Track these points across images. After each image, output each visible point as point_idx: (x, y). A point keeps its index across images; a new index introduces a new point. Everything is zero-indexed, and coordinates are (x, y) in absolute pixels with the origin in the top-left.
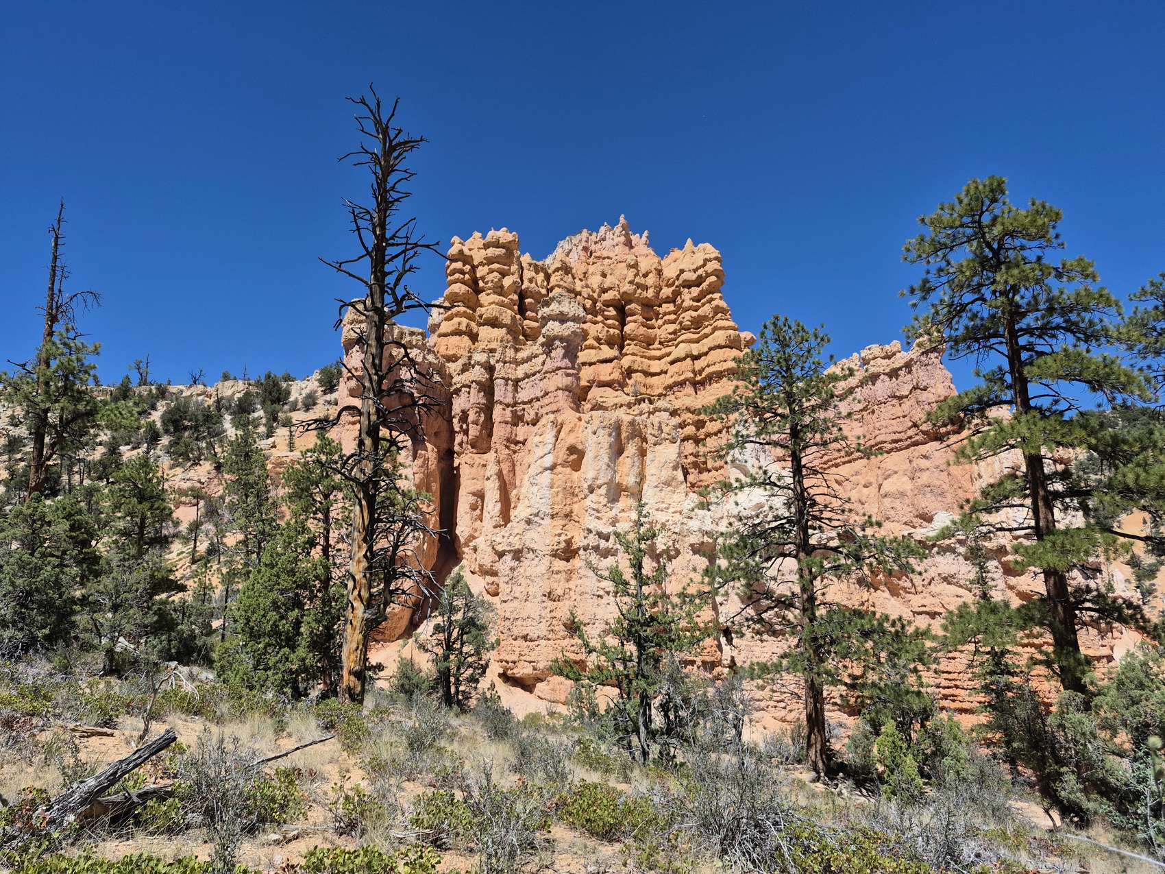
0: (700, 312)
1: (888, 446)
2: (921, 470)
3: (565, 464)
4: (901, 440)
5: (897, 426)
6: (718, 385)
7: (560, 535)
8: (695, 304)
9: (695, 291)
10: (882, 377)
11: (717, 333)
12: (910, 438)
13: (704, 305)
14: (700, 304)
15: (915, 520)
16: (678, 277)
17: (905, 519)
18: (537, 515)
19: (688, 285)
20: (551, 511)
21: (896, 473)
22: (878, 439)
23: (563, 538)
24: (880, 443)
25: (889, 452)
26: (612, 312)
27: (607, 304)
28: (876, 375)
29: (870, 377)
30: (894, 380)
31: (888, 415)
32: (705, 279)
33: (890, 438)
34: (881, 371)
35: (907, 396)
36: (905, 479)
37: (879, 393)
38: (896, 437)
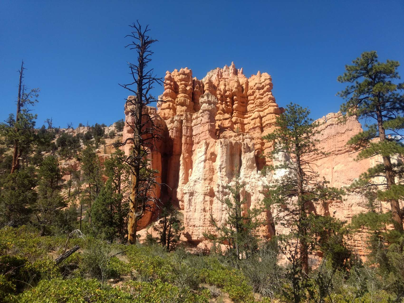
0: (263, 100)
1: (337, 153)
3: (210, 159)
4: (342, 150)
5: (339, 145)
6: (270, 128)
8: (261, 96)
9: (262, 91)
10: (334, 125)
11: (270, 108)
12: (345, 149)
13: (265, 97)
14: (263, 96)
15: (347, 181)
16: (255, 86)
17: (343, 181)
18: (199, 179)
19: (259, 89)
20: (204, 177)
21: (339, 163)
23: (209, 188)
24: (333, 151)
25: (337, 155)
26: (228, 100)
27: (227, 97)
28: (332, 125)
29: (329, 125)
30: (339, 126)
31: (336, 141)
32: (265, 86)
33: (337, 149)
34: (334, 123)
35: (344, 133)
36: (343, 165)
37: (333, 131)
38: (340, 149)
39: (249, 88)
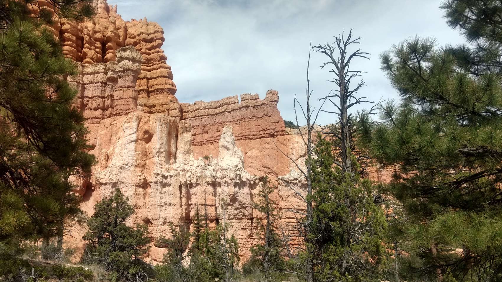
0: (152, 56)
1: (251, 137)
2: (266, 148)
3: (142, 139)
4: (257, 135)
5: (254, 129)
6: (162, 95)
7: (140, 176)
8: (148, 51)
9: (149, 45)
10: (250, 108)
11: (161, 69)
12: (261, 135)
13: (153, 53)
14: (150, 52)
15: (261, 168)
16: (139, 35)
17: (256, 167)
18: (127, 165)
19: (145, 40)
20: (135, 163)
21: (254, 148)
22: (247, 133)
23: (142, 177)
24: (248, 135)
25: (251, 139)
26: (99, 45)
27: (97, 40)
28: (248, 107)
29: (245, 107)
30: (255, 110)
31: (252, 124)
32: (155, 40)
33: (252, 134)
34: (250, 105)
35: (261, 118)
36: (258, 151)
37: (249, 114)
38: (255, 133)
39: (128, 36)
